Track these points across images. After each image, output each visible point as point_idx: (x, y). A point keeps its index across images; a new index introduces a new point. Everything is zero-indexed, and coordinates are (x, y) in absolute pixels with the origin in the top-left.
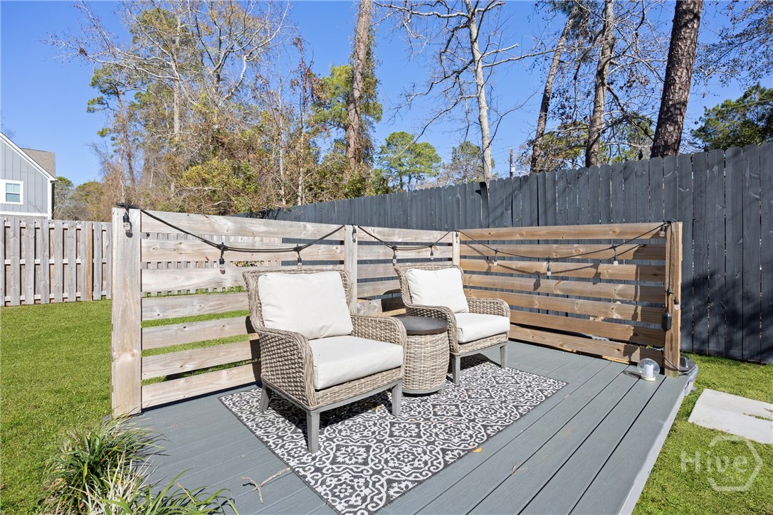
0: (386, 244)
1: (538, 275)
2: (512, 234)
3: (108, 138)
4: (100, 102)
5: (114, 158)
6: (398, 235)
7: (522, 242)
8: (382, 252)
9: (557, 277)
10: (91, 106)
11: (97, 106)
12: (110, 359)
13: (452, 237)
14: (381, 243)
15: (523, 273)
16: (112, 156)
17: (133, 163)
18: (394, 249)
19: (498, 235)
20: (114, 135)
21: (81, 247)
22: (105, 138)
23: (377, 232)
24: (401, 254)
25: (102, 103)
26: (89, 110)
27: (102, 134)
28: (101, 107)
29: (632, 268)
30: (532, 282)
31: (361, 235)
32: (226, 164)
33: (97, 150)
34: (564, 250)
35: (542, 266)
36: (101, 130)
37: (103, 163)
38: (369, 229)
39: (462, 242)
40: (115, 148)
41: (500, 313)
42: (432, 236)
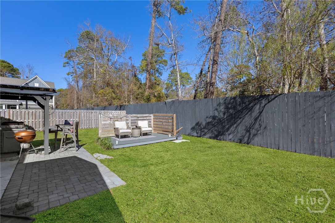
0: (136, 117)
2: (159, 115)
3: (70, 76)
4: (67, 63)
5: (72, 82)
6: (139, 116)
7: (161, 116)
8: (135, 118)
9: (164, 122)
10: (64, 65)
11: (66, 65)
12: (99, 131)
13: (152, 115)
14: (135, 117)
15: (161, 122)
16: (71, 82)
17: (78, 84)
18: (138, 118)
19: (158, 115)
20: (72, 74)
21: (77, 116)
22: (69, 75)
23: (134, 115)
24: (139, 119)
25: (68, 64)
26: (64, 66)
27: (68, 74)
29: (171, 121)
30: (162, 123)
31: (131, 115)
32: (111, 90)
33: (66, 80)
34: (165, 118)
35: (163, 120)
36: (68, 73)
37: (68, 84)
38: (133, 115)
39: (153, 116)
40: (72, 79)
42: (147, 115)
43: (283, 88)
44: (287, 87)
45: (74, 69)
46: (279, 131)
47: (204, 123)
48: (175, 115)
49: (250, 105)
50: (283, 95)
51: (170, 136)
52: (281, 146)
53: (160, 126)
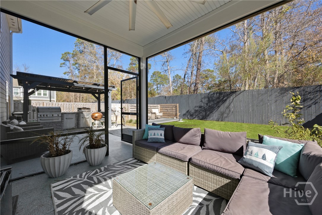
1: (168, 110)
6: (151, 105)
7: (166, 106)
9: (169, 110)
10: (61, 65)
18: (151, 107)
20: (68, 74)
26: (61, 67)
27: (65, 74)
28: (64, 65)
29: (175, 108)
30: (167, 110)
34: (170, 107)
35: (168, 109)
39: (160, 106)
41: (161, 113)
42: (156, 105)
43: (245, 87)
44: (247, 86)
45: (70, 69)
46: (244, 112)
47: (193, 111)
48: (178, 104)
49: (224, 99)
50: (245, 91)
51: (175, 118)
52: (245, 121)
53: (166, 113)
